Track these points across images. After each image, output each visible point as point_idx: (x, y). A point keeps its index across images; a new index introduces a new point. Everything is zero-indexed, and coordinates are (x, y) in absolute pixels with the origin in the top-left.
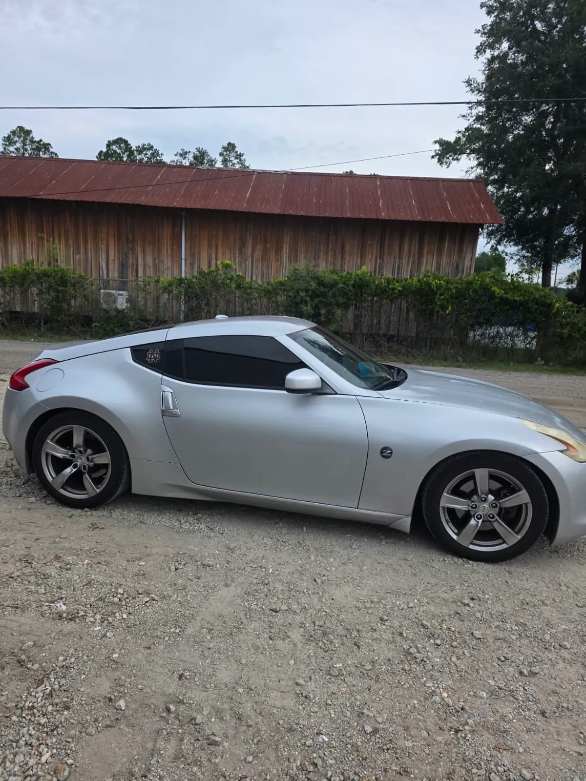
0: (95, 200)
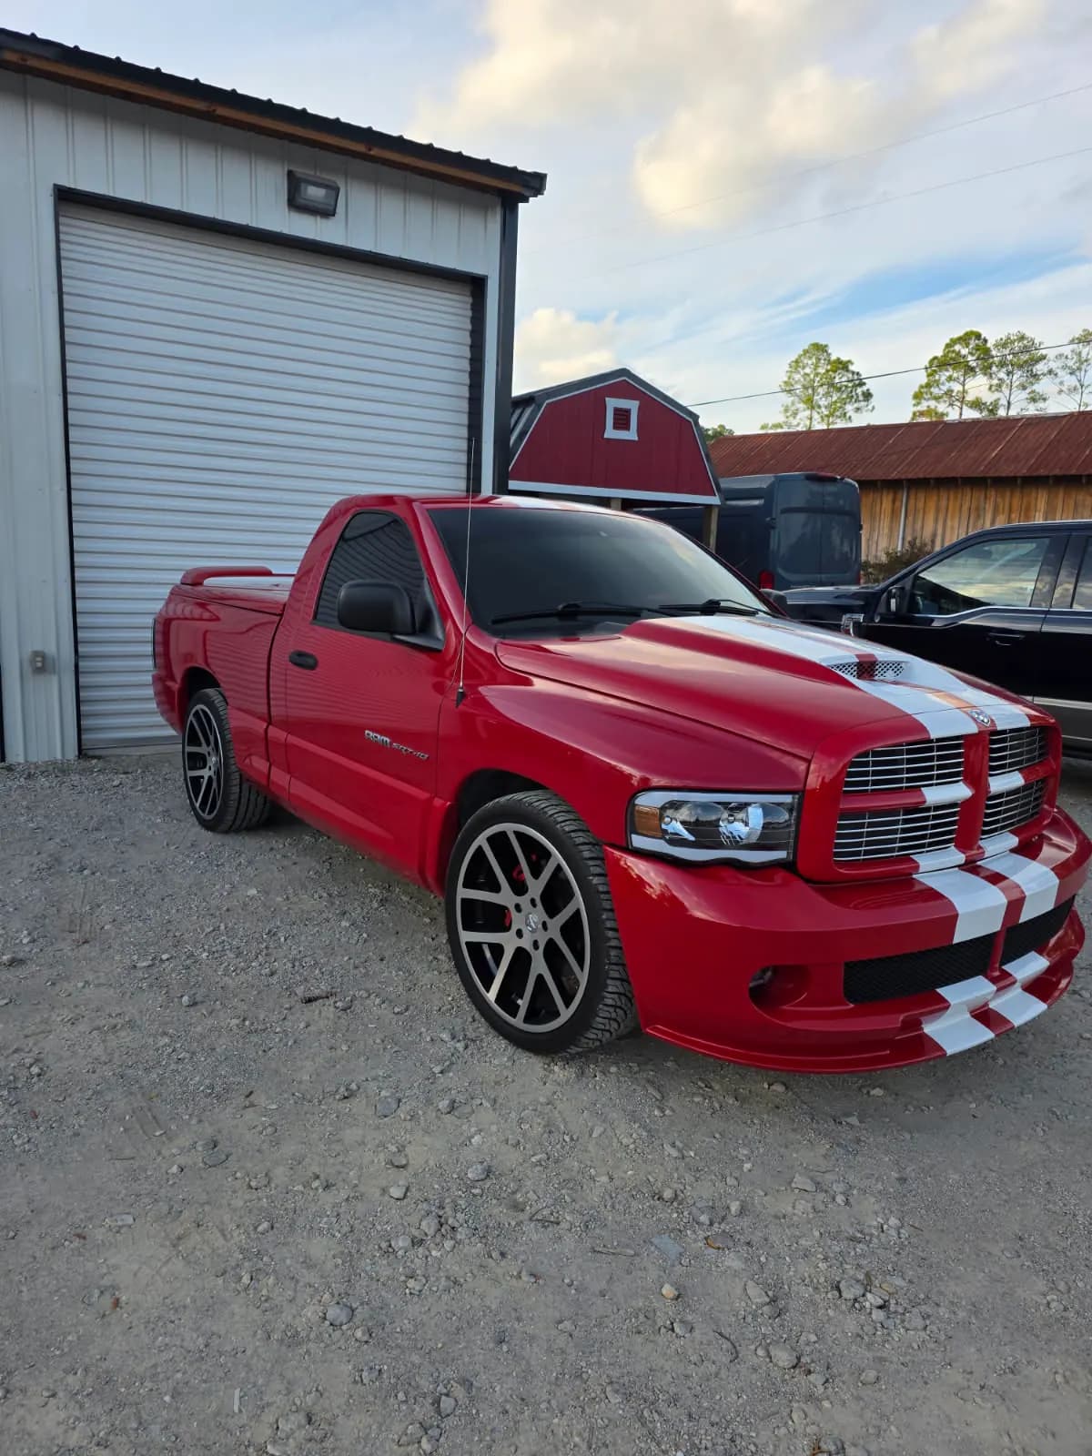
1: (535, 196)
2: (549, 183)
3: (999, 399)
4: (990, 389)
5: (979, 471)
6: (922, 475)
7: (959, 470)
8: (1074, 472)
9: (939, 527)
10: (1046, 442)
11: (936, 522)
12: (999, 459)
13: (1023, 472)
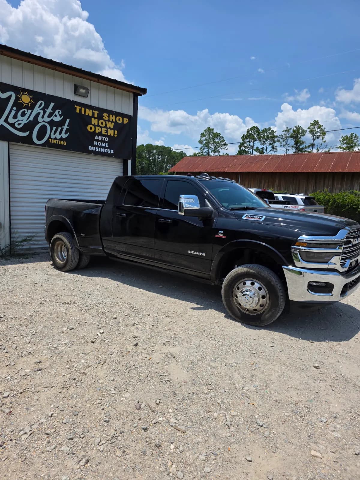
1: (144, 94)
2: (148, 91)
3: (264, 147)
4: (261, 144)
5: (260, 170)
6: (244, 171)
7: (254, 170)
8: (285, 171)
9: (249, 186)
10: (278, 163)
11: (248, 184)
12: (265, 167)
13: (272, 171)
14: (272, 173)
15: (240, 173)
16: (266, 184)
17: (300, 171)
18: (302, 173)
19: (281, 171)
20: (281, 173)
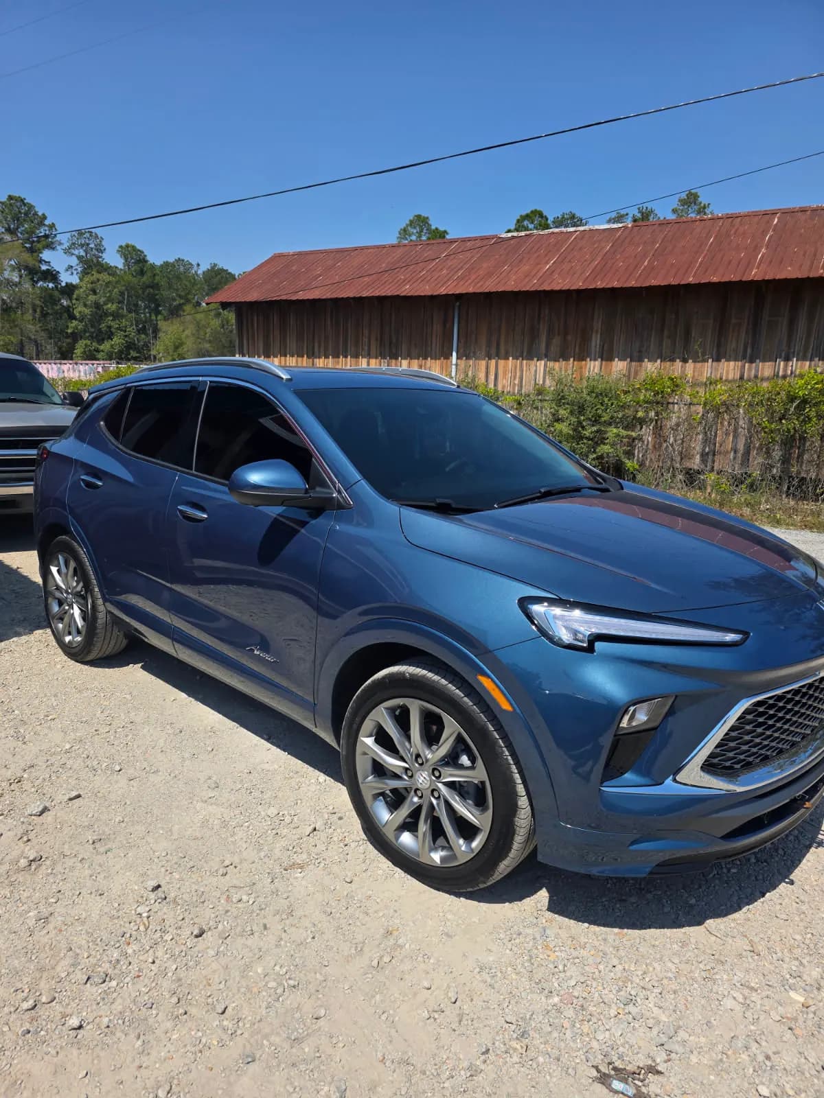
0: (351, 295)
5: (532, 285)
6: (471, 290)
7: (511, 285)
8: (632, 283)
9: (493, 351)
10: (601, 254)
11: (489, 345)
12: (552, 271)
13: (579, 285)
14: (578, 292)
15: (459, 297)
16: (556, 341)
17: (691, 280)
18: (699, 286)
19: (616, 284)
20: (613, 290)
